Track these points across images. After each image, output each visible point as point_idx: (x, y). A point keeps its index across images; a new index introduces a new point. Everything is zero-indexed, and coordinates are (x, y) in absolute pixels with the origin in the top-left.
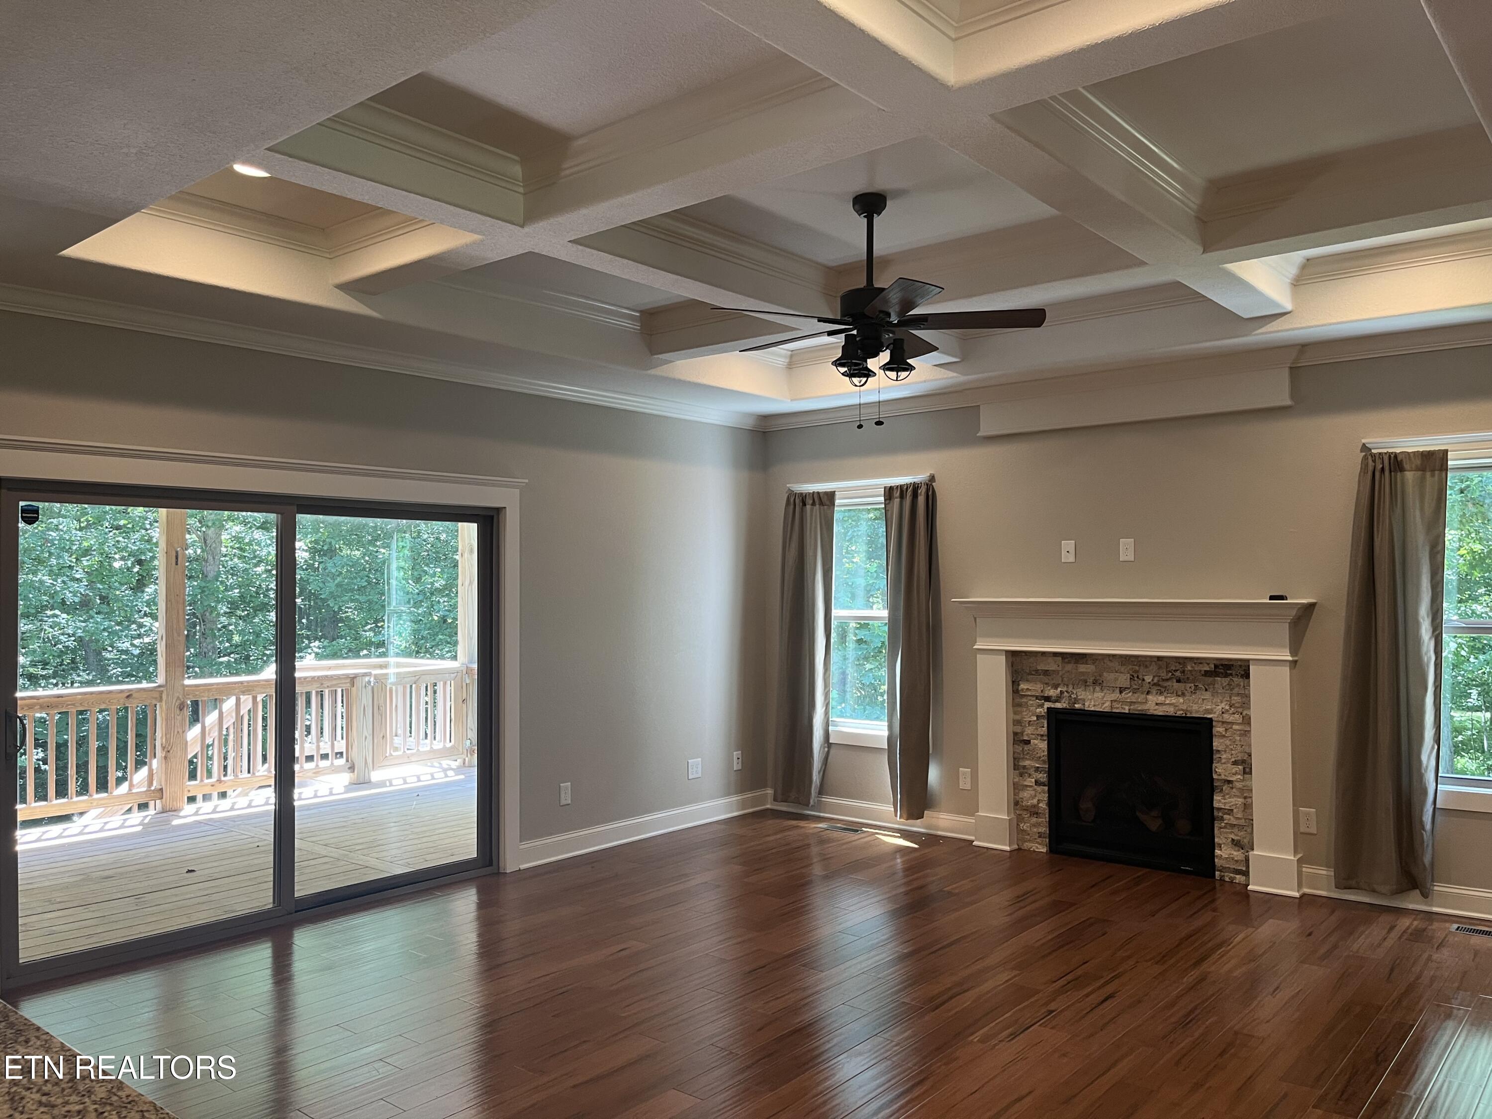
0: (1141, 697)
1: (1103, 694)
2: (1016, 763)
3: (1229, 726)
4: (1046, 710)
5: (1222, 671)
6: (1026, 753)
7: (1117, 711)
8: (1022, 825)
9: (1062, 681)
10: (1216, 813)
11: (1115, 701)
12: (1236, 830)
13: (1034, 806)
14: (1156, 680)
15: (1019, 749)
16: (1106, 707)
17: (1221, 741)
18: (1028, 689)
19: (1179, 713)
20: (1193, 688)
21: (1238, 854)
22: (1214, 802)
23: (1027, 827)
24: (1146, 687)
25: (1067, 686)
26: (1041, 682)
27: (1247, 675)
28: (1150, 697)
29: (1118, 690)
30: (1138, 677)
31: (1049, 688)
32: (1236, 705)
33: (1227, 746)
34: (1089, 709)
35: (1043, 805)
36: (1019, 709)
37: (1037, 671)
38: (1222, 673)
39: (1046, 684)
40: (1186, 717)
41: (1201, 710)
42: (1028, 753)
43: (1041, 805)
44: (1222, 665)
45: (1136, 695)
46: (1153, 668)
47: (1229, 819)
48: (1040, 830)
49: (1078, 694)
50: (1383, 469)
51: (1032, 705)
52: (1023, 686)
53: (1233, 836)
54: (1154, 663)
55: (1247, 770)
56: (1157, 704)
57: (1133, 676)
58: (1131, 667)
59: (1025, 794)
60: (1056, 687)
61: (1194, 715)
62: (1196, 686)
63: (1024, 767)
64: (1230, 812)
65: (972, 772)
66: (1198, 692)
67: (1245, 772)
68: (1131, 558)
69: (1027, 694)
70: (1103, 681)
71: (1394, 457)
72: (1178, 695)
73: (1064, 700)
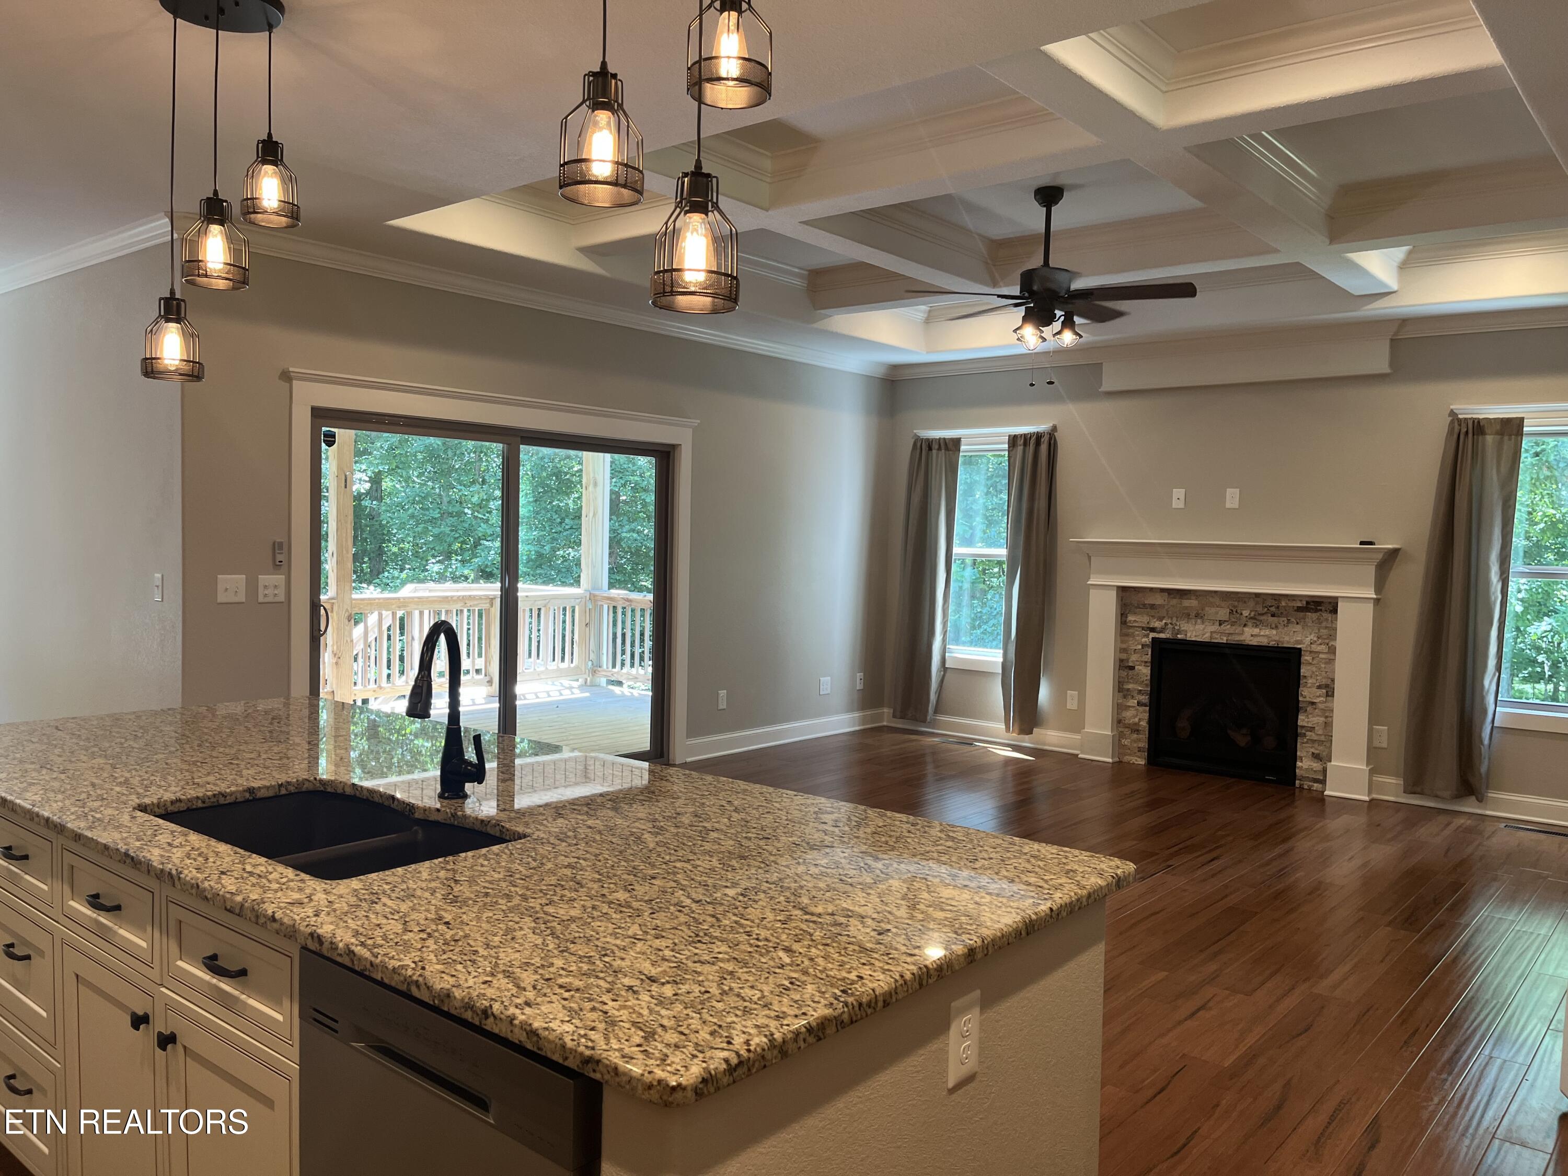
0: (1239, 629)
1: (1203, 626)
2: (1121, 686)
3: (1316, 655)
4: (1151, 640)
5: (1313, 606)
6: (1130, 677)
7: (1216, 641)
8: (1123, 741)
9: (1167, 614)
10: (1299, 731)
11: (1215, 632)
12: (1316, 745)
13: (1135, 724)
14: (1252, 614)
15: (1124, 674)
16: (1206, 638)
17: (1308, 668)
18: (1135, 621)
19: (1272, 644)
20: (1286, 622)
21: (1316, 766)
22: (1299, 721)
23: (1128, 742)
24: (1243, 621)
25: (1172, 618)
26: (1147, 615)
27: (1335, 611)
28: (1246, 629)
29: (1218, 623)
30: (1236, 612)
31: (1155, 620)
32: (1322, 637)
33: (1313, 673)
34: (1190, 639)
35: (1144, 724)
36: (1126, 638)
37: (1144, 605)
38: (1313, 609)
39: (1152, 616)
40: (1278, 647)
41: (1292, 641)
42: (1132, 678)
43: (1141, 723)
44: (1314, 601)
45: (1234, 627)
46: (1251, 603)
47: (1311, 736)
48: (1140, 745)
49: (1181, 626)
50: (1467, 433)
51: (1138, 635)
52: (1131, 618)
53: (1313, 750)
54: (1253, 599)
55: (1330, 693)
56: (1252, 635)
57: (1232, 611)
58: (1230, 601)
59: (1128, 714)
60: (1161, 619)
61: (1285, 645)
62: (1289, 620)
63: (1128, 690)
64: (1312, 729)
65: (1079, 695)
66: (1290, 625)
67: (1324, 695)
68: (1235, 506)
69: (1134, 625)
70: (1205, 615)
71: (1477, 422)
72: (1271, 628)
73: (1168, 631)
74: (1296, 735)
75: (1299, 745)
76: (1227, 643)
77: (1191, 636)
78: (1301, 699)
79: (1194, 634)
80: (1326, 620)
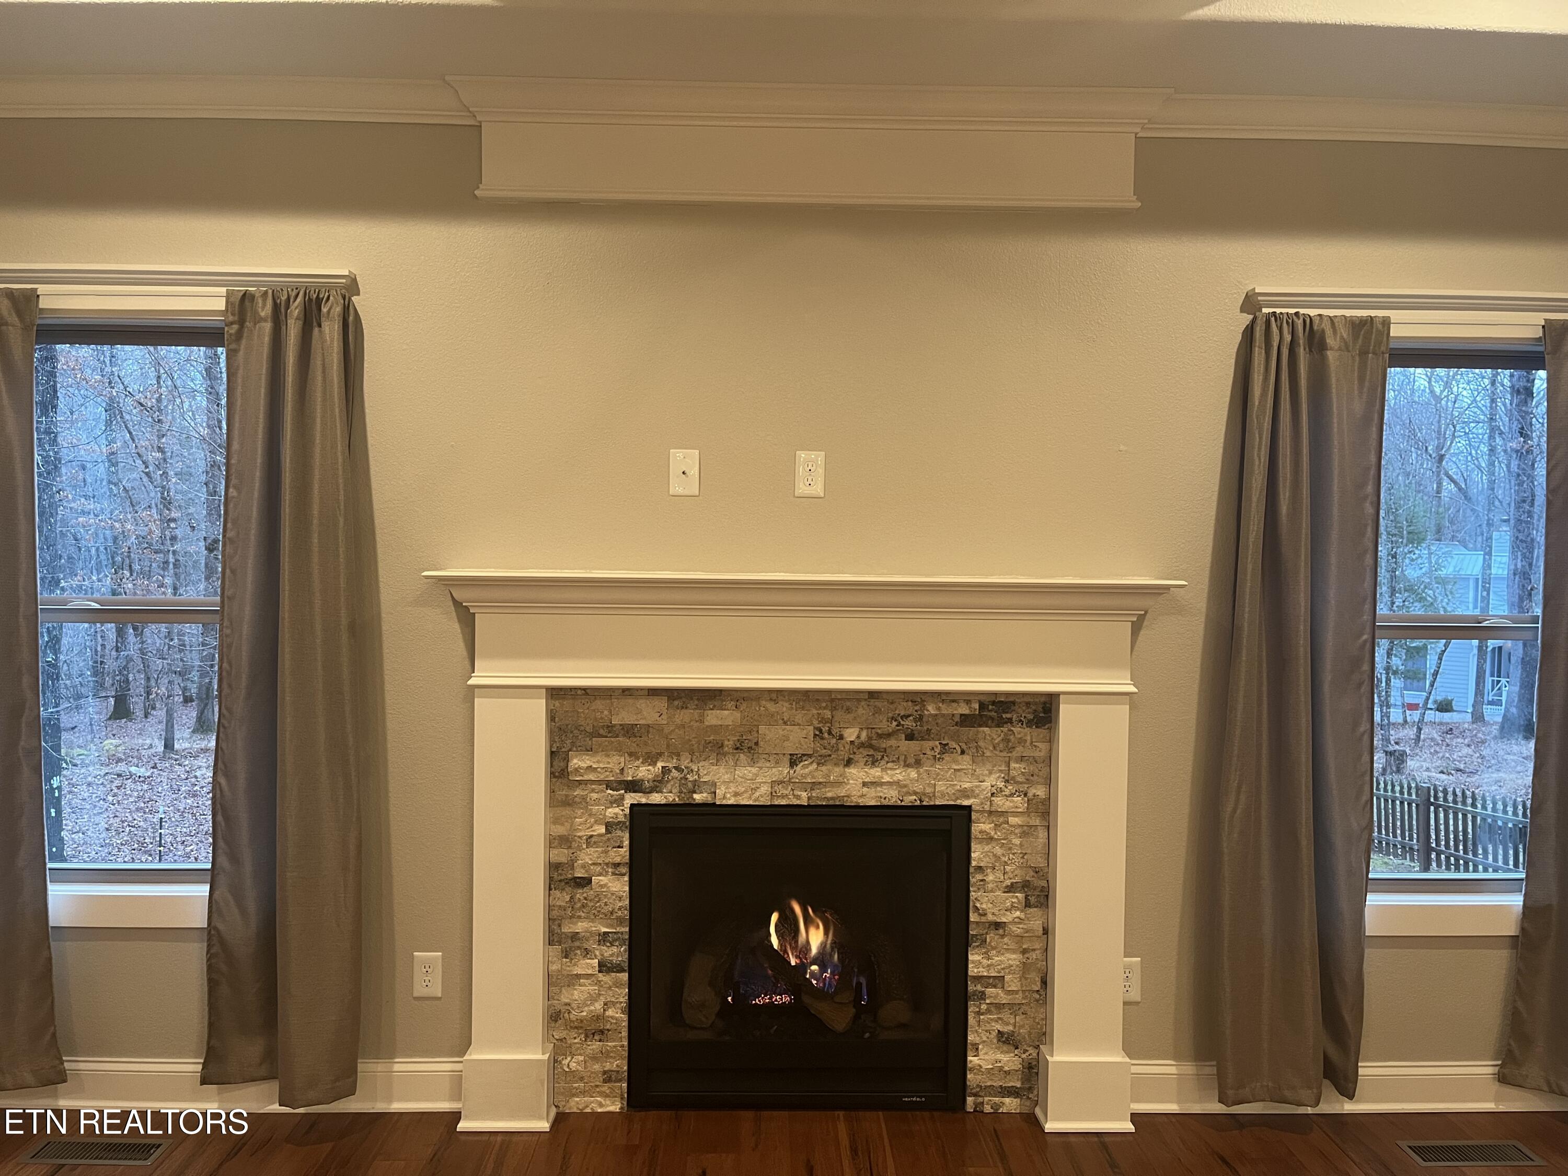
0: (835, 772)
1: (754, 770)
2: (557, 930)
3: (1001, 820)
4: (627, 811)
5: (993, 714)
6: (579, 905)
7: (784, 802)
8: (565, 1062)
9: (668, 746)
10: (971, 988)
11: (782, 782)
13: (598, 1018)
14: (864, 735)
15: (561, 898)
16: (760, 796)
17: (987, 848)
18: (587, 768)
19: (909, 800)
20: (938, 751)
21: (1009, 1060)
22: (970, 966)
23: (578, 1063)
24: (844, 754)
25: (678, 755)
26: (619, 750)
27: (1051, 723)
28: (852, 771)
29: (786, 760)
30: (830, 733)
31: (637, 763)
32: (1020, 779)
33: (997, 858)
34: (724, 802)
35: (618, 1015)
36: (567, 811)
37: (610, 727)
38: (992, 719)
39: (631, 754)
40: (920, 807)
41: (951, 791)
42: (583, 906)
43: (610, 1013)
44: (993, 703)
45: (824, 768)
46: (862, 711)
47: (996, 997)
48: (608, 1066)
49: (702, 772)
51: (597, 802)
52: (577, 762)
53: (999, 1027)
54: (863, 703)
55: (1043, 902)
56: (865, 784)
57: (821, 731)
58: (815, 712)
59: (578, 994)
60: (651, 759)
61: (938, 802)
62: (944, 746)
63: (575, 936)
64: (999, 981)
65: (443, 958)
66: (947, 757)
67: (1028, 905)
68: (818, 489)
69: (586, 777)
70: (757, 744)
71: (1309, 322)
72: (907, 765)
73: (669, 786)
74: (965, 998)
75: (971, 1020)
76: (809, 806)
77: (727, 796)
78: (973, 917)
79: (733, 789)
80: (1021, 741)
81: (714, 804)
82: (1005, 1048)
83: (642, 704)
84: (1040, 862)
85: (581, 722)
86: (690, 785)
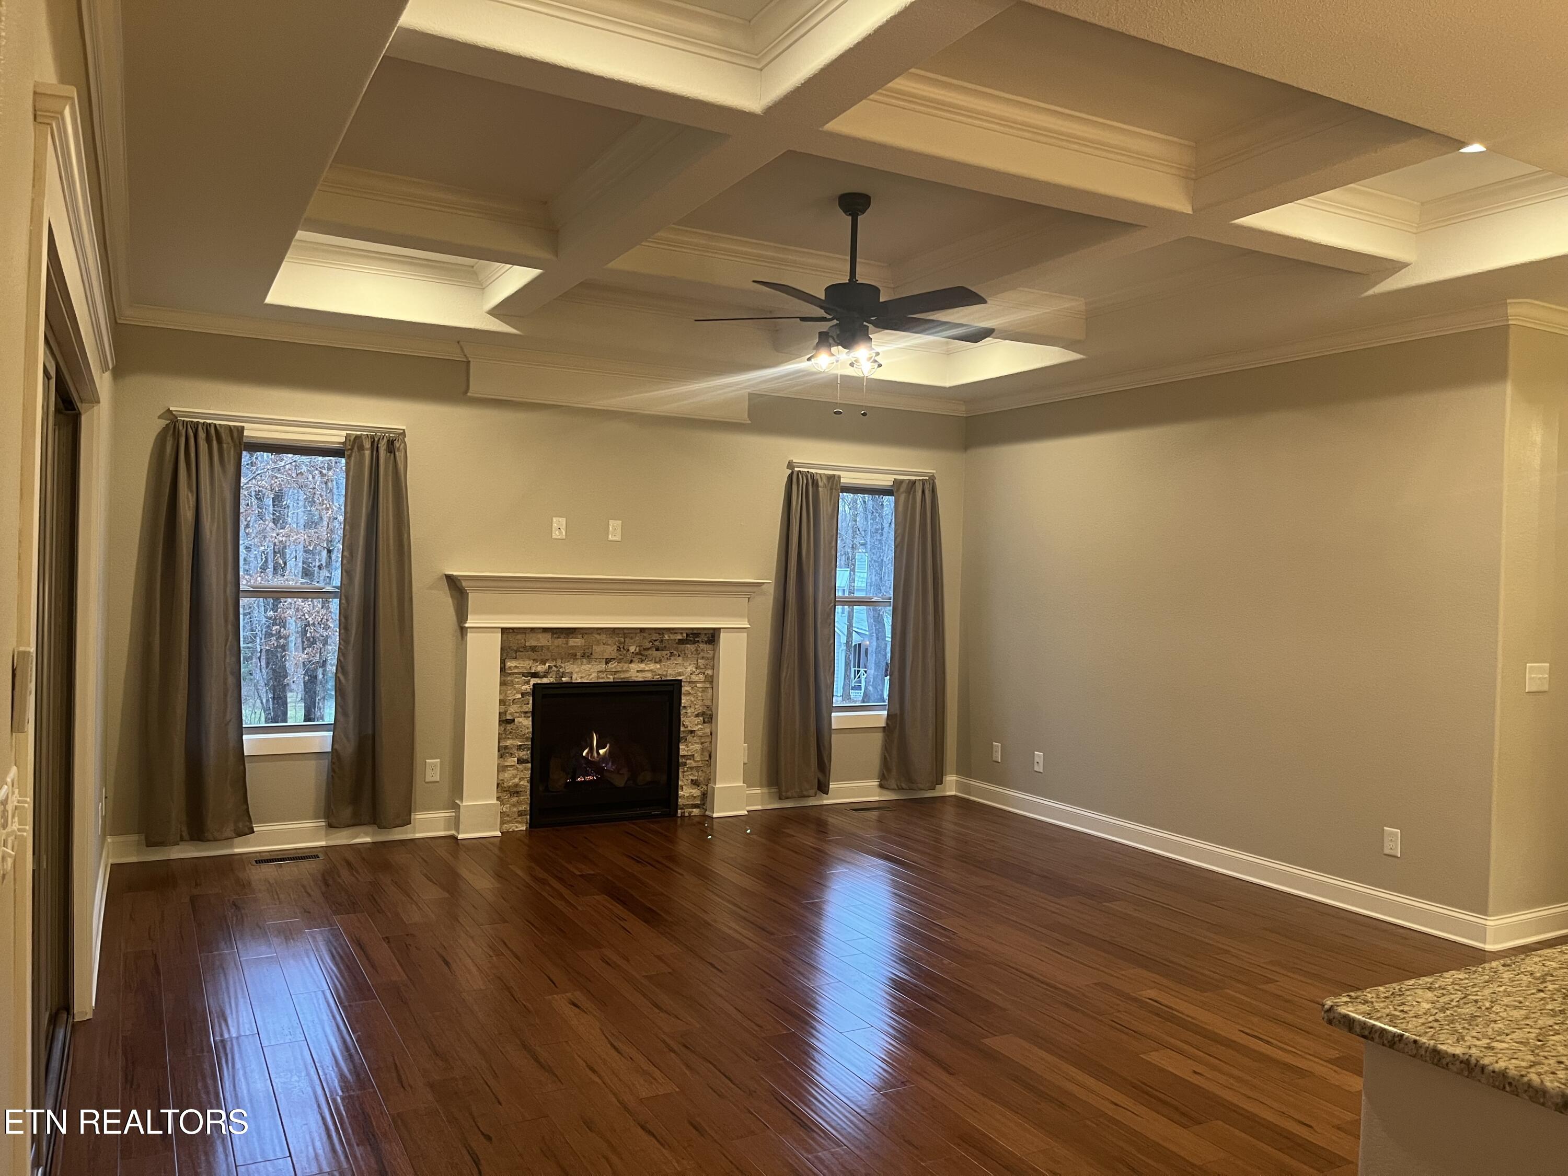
0: (625, 666)
1: (590, 666)
2: (503, 744)
3: (694, 685)
4: (532, 687)
5: (692, 639)
6: (508, 732)
7: (603, 681)
9: (552, 656)
10: (680, 761)
11: (600, 672)
12: (698, 772)
13: (517, 785)
14: (638, 649)
15: (504, 729)
16: (593, 678)
17: (688, 698)
18: (516, 667)
19: (657, 678)
20: (669, 655)
21: (696, 792)
22: (680, 751)
23: (509, 807)
24: (629, 658)
25: (556, 660)
26: (529, 659)
27: (716, 641)
28: (632, 665)
29: (604, 661)
30: (623, 648)
31: (537, 664)
32: (702, 667)
33: (692, 702)
34: (576, 681)
35: (526, 784)
36: (506, 688)
37: (525, 647)
38: (693, 641)
39: (534, 660)
41: (673, 673)
42: (510, 733)
43: (522, 783)
44: (692, 634)
45: (620, 665)
46: (638, 638)
47: (690, 764)
48: (520, 809)
49: (566, 668)
51: (518, 683)
54: (637, 634)
55: (711, 720)
56: (638, 671)
57: (619, 648)
58: (618, 638)
59: (507, 775)
60: (544, 662)
61: (669, 678)
62: (671, 653)
63: (508, 747)
64: (692, 757)
65: (441, 762)
66: (672, 658)
67: (704, 722)
68: (618, 538)
69: (513, 671)
70: (591, 654)
71: (812, 475)
72: (656, 662)
73: (551, 675)
74: (678, 765)
75: (681, 775)
76: (614, 682)
77: (577, 678)
78: (682, 729)
79: (580, 675)
80: (703, 650)
81: (572, 683)
82: (694, 787)
83: (540, 636)
84: (708, 703)
85: (511, 645)
86: (561, 674)
